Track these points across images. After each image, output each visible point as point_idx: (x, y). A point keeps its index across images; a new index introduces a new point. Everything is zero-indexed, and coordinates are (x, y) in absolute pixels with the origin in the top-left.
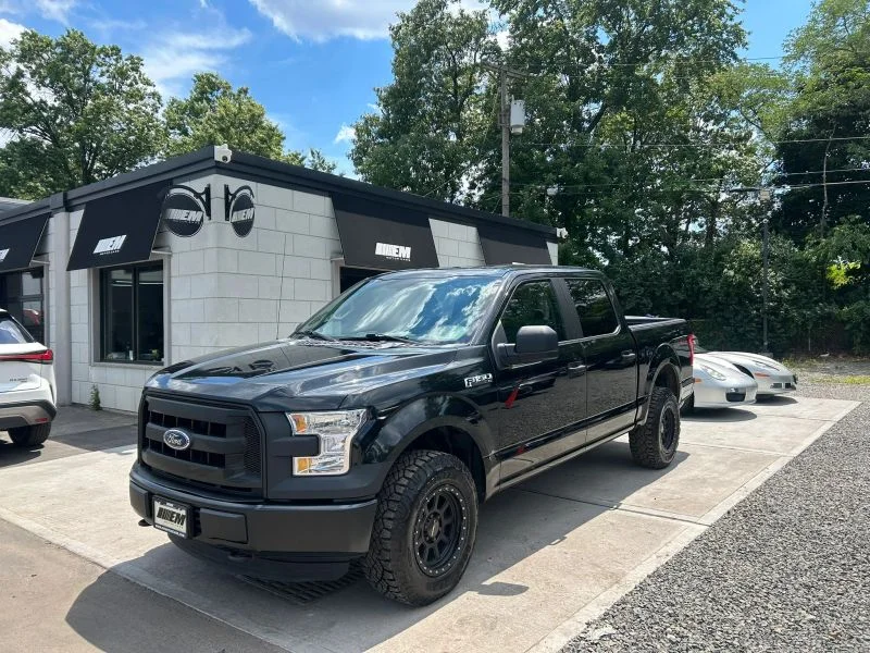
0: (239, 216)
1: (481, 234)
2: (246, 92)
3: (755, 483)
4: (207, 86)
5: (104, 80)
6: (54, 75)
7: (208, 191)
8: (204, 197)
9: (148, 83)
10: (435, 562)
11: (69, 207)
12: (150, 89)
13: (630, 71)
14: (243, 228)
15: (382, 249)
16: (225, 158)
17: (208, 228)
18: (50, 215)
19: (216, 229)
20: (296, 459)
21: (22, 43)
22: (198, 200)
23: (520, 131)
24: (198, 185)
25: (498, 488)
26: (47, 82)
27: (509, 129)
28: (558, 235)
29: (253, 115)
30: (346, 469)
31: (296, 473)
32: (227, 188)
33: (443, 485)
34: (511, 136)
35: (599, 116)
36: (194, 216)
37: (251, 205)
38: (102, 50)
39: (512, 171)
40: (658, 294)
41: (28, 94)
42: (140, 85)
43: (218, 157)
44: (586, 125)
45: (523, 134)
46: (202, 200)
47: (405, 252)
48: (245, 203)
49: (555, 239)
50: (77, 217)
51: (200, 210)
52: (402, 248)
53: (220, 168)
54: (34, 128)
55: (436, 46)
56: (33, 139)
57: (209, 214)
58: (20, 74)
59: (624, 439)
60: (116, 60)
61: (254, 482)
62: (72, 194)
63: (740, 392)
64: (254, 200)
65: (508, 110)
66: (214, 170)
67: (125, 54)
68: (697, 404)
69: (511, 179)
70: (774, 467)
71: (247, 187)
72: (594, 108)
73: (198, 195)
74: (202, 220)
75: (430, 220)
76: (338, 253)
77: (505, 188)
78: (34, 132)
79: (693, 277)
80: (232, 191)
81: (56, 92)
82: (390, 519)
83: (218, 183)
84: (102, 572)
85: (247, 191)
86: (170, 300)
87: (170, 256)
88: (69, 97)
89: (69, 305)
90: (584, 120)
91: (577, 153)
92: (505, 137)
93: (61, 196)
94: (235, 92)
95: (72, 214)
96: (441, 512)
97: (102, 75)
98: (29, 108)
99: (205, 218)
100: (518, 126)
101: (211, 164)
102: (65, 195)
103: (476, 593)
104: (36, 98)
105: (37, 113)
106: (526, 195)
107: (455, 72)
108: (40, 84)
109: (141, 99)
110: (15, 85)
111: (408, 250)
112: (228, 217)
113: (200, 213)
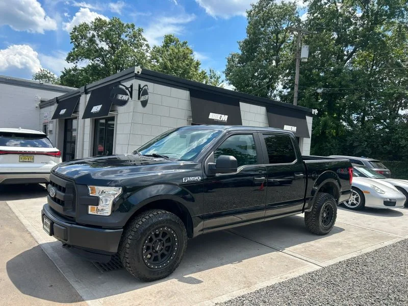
0: (143, 98)
1: (268, 111)
2: (186, 43)
3: (370, 249)
4: (169, 40)
5: (127, 39)
6: (107, 37)
7: (131, 87)
8: (130, 89)
9: (145, 40)
10: (157, 262)
11: (86, 93)
12: (146, 43)
13: (372, 29)
14: (144, 104)
15: (212, 116)
16: (138, 72)
17: (131, 103)
18: (80, 96)
19: (133, 103)
20: (90, 206)
21: (95, 23)
22: (127, 91)
23: (306, 60)
24: (128, 84)
25: (201, 233)
26: (104, 39)
27: (300, 59)
28: (313, 113)
29: (185, 53)
30: (110, 214)
31: (90, 212)
32: (140, 86)
33: (163, 227)
34: (301, 63)
35: (352, 53)
36: (125, 97)
37: (147, 94)
38: (127, 25)
39: (300, 81)
40: (375, 146)
41: (97, 45)
42: (142, 41)
43: (136, 72)
44: (345, 58)
45: (307, 63)
46: (129, 90)
47: (225, 118)
48: (145, 93)
49: (311, 115)
50: (89, 96)
51: (128, 95)
52: (223, 116)
53: (137, 77)
54: (98, 59)
55: (268, 20)
56: (97, 64)
57: (131, 97)
58: (94, 36)
59: (302, 215)
60: (133, 30)
61: (73, 214)
62: (88, 86)
63: (392, 201)
64: (148, 91)
65: (300, 50)
66: (135, 78)
67: (136, 28)
68: (367, 205)
69: (300, 84)
70: (387, 243)
71: (147, 86)
72: (350, 49)
73: (127, 88)
74: (128, 99)
75: (240, 103)
76: (190, 117)
77: (296, 88)
78: (98, 61)
79: (396, 139)
80: (141, 87)
81: (107, 44)
82: (130, 239)
83: (136, 83)
84: (37, 245)
85: (146, 87)
86: (116, 134)
87: (117, 115)
88: (112, 46)
89: (84, 134)
90: (345, 55)
91: (338, 72)
92: (297, 64)
93: (84, 87)
94: (181, 43)
95: (87, 95)
96: (164, 240)
97: (126, 37)
98: (97, 51)
99: (130, 99)
100: (305, 58)
101: (133, 75)
102: (85, 87)
103: (176, 280)
104: (100, 46)
105: (99, 53)
106: (307, 93)
107: (277, 32)
108: (101, 40)
109: (141, 46)
110: (92, 41)
111: (227, 117)
112: (139, 98)
113: (127, 96)
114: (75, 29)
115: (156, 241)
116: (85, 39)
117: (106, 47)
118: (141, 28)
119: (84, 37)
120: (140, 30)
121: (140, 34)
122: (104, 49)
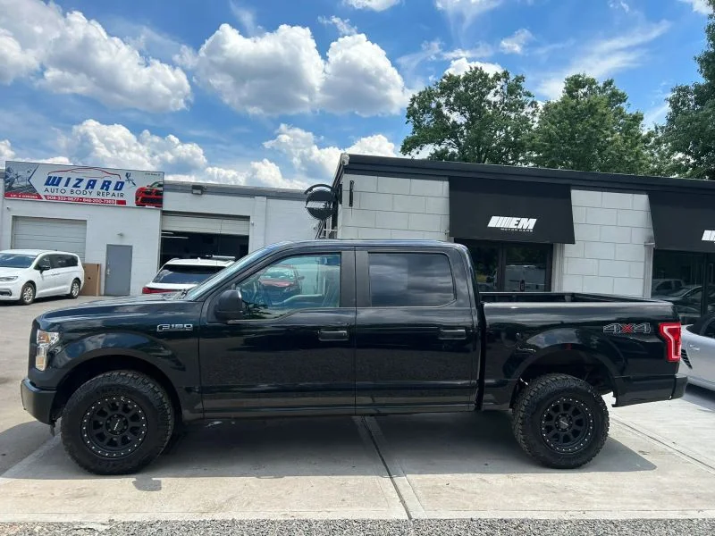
4: (575, 84)
5: (497, 99)
6: (462, 103)
7: (341, 187)
9: (530, 96)
12: (531, 99)
15: (495, 222)
16: (344, 162)
19: (343, 212)
20: (37, 358)
21: (442, 83)
25: (199, 415)
26: (456, 107)
30: (43, 368)
31: (36, 366)
32: (351, 183)
38: (496, 75)
41: (447, 119)
42: (524, 98)
53: (347, 169)
54: (449, 141)
57: (341, 203)
58: (439, 106)
60: (506, 82)
66: (344, 171)
67: (512, 77)
73: (334, 190)
75: (573, 191)
76: (447, 226)
78: (449, 144)
81: (462, 114)
83: (345, 180)
88: (471, 115)
96: (128, 416)
97: (495, 95)
98: (447, 128)
101: (342, 167)
104: (451, 121)
105: (452, 131)
108: (452, 110)
109: (523, 107)
110: (438, 113)
111: (533, 221)
112: (350, 204)
114: (413, 100)
115: (112, 416)
116: (428, 112)
118: (520, 75)
119: (426, 109)
120: (520, 79)
121: (519, 87)
122: (458, 123)
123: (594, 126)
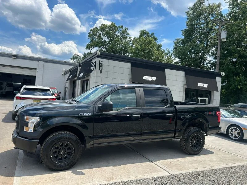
1: (186, 74)
4: (143, 33)
5: (119, 34)
6: (107, 34)
7: (95, 62)
8: (94, 64)
9: (129, 34)
11: (80, 66)
12: (129, 36)
15: (145, 78)
16: (98, 54)
17: (95, 71)
20: (25, 127)
21: (101, 27)
22: (93, 65)
23: (225, 40)
24: (94, 61)
26: (106, 36)
27: (221, 40)
28: (221, 75)
30: (32, 131)
31: (25, 130)
32: (100, 61)
33: (64, 141)
38: (119, 27)
41: (102, 39)
45: (226, 42)
47: (154, 79)
49: (220, 76)
50: (80, 68)
52: (153, 78)
54: (103, 47)
57: (95, 68)
58: (100, 34)
60: (122, 29)
64: (103, 64)
65: (220, 34)
66: (97, 57)
67: (124, 28)
75: (166, 69)
76: (130, 78)
77: (218, 59)
81: (108, 38)
83: (98, 60)
85: (102, 62)
87: (90, 77)
88: (110, 39)
89: (78, 89)
92: (219, 43)
94: (150, 34)
96: (66, 148)
97: (118, 33)
98: (102, 42)
101: (96, 55)
102: (79, 63)
104: (104, 40)
105: (104, 43)
106: (226, 61)
107: (207, 23)
108: (104, 36)
109: (127, 38)
110: (99, 37)
111: (155, 78)
112: (99, 69)
113: (93, 68)
114: (91, 30)
115: (61, 149)
116: (96, 36)
117: (107, 40)
118: (126, 28)
119: (95, 35)
120: (126, 29)
121: (126, 31)
122: (106, 41)
123: (151, 47)
